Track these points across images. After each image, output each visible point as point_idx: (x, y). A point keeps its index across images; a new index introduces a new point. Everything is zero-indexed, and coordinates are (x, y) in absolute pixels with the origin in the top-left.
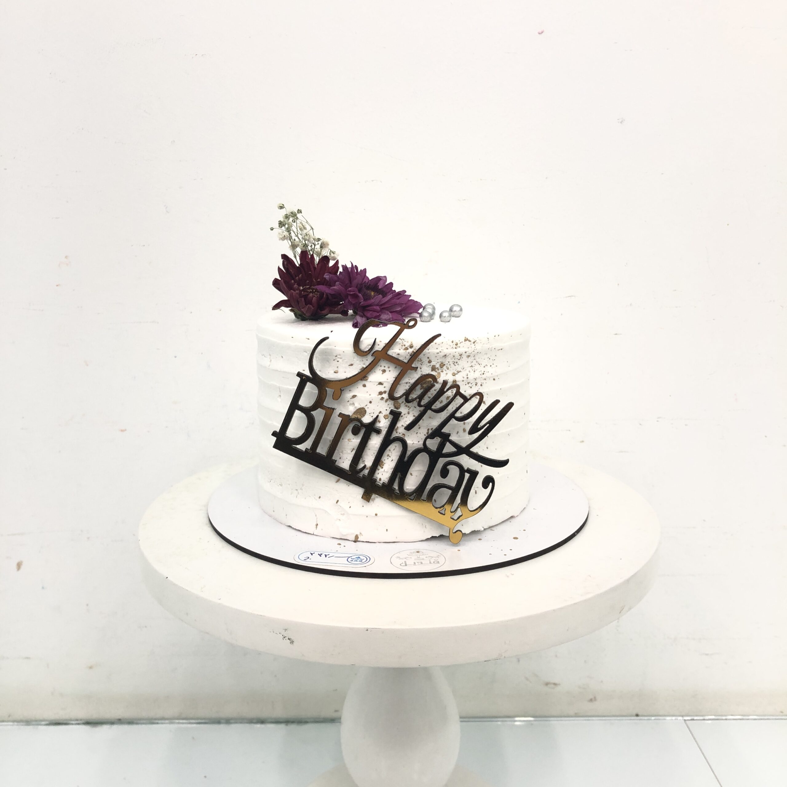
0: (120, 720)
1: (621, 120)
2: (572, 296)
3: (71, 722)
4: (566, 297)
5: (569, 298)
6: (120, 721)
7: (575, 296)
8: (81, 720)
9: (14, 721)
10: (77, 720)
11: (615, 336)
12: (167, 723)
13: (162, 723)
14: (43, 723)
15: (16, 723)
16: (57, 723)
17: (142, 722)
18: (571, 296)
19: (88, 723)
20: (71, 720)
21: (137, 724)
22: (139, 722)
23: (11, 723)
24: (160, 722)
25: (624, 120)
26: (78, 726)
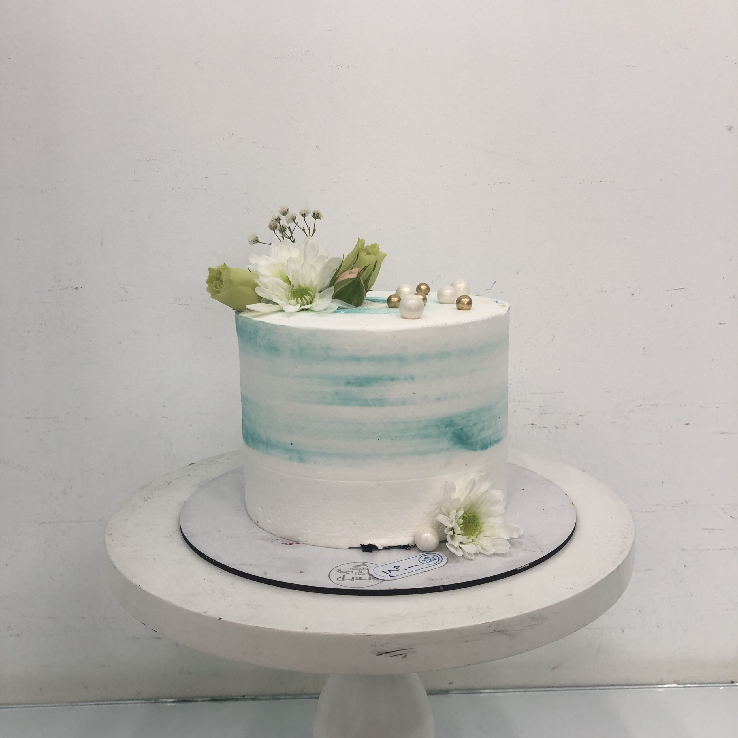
0: (244, 696)
1: (728, 128)
2: (682, 289)
3: (199, 699)
4: (676, 289)
5: (679, 290)
6: (243, 698)
7: (684, 289)
8: (207, 697)
9: (143, 699)
10: (203, 697)
11: (719, 325)
12: (288, 699)
13: (284, 699)
14: (171, 700)
15: (144, 701)
16: (185, 701)
17: (265, 697)
18: (680, 289)
19: (213, 700)
20: (197, 697)
21: (261, 699)
22: (262, 698)
23: (140, 701)
24: (282, 697)
25: (732, 127)
26: (203, 703)
